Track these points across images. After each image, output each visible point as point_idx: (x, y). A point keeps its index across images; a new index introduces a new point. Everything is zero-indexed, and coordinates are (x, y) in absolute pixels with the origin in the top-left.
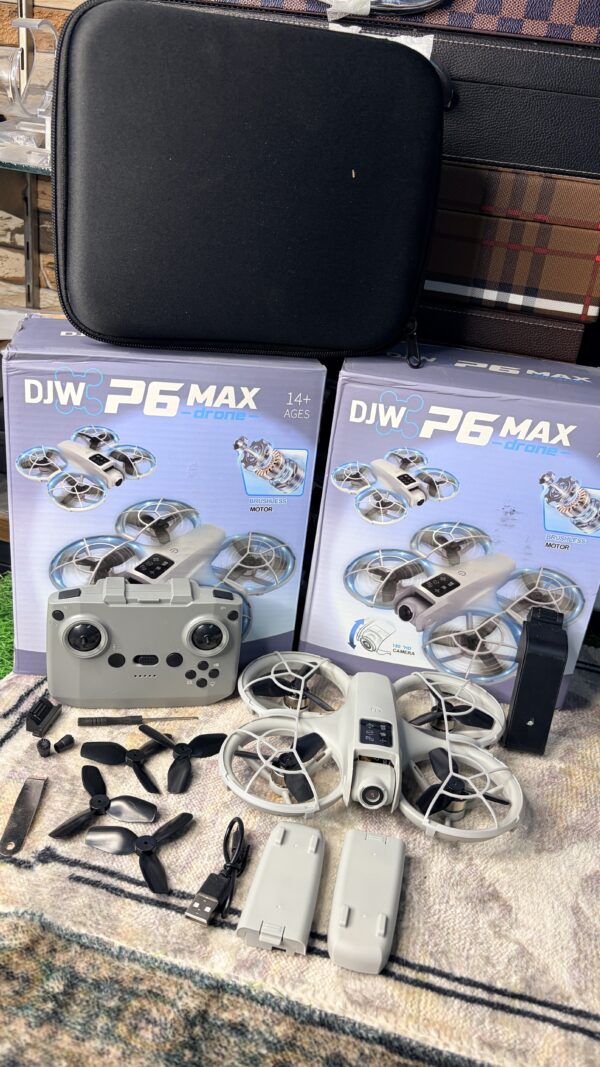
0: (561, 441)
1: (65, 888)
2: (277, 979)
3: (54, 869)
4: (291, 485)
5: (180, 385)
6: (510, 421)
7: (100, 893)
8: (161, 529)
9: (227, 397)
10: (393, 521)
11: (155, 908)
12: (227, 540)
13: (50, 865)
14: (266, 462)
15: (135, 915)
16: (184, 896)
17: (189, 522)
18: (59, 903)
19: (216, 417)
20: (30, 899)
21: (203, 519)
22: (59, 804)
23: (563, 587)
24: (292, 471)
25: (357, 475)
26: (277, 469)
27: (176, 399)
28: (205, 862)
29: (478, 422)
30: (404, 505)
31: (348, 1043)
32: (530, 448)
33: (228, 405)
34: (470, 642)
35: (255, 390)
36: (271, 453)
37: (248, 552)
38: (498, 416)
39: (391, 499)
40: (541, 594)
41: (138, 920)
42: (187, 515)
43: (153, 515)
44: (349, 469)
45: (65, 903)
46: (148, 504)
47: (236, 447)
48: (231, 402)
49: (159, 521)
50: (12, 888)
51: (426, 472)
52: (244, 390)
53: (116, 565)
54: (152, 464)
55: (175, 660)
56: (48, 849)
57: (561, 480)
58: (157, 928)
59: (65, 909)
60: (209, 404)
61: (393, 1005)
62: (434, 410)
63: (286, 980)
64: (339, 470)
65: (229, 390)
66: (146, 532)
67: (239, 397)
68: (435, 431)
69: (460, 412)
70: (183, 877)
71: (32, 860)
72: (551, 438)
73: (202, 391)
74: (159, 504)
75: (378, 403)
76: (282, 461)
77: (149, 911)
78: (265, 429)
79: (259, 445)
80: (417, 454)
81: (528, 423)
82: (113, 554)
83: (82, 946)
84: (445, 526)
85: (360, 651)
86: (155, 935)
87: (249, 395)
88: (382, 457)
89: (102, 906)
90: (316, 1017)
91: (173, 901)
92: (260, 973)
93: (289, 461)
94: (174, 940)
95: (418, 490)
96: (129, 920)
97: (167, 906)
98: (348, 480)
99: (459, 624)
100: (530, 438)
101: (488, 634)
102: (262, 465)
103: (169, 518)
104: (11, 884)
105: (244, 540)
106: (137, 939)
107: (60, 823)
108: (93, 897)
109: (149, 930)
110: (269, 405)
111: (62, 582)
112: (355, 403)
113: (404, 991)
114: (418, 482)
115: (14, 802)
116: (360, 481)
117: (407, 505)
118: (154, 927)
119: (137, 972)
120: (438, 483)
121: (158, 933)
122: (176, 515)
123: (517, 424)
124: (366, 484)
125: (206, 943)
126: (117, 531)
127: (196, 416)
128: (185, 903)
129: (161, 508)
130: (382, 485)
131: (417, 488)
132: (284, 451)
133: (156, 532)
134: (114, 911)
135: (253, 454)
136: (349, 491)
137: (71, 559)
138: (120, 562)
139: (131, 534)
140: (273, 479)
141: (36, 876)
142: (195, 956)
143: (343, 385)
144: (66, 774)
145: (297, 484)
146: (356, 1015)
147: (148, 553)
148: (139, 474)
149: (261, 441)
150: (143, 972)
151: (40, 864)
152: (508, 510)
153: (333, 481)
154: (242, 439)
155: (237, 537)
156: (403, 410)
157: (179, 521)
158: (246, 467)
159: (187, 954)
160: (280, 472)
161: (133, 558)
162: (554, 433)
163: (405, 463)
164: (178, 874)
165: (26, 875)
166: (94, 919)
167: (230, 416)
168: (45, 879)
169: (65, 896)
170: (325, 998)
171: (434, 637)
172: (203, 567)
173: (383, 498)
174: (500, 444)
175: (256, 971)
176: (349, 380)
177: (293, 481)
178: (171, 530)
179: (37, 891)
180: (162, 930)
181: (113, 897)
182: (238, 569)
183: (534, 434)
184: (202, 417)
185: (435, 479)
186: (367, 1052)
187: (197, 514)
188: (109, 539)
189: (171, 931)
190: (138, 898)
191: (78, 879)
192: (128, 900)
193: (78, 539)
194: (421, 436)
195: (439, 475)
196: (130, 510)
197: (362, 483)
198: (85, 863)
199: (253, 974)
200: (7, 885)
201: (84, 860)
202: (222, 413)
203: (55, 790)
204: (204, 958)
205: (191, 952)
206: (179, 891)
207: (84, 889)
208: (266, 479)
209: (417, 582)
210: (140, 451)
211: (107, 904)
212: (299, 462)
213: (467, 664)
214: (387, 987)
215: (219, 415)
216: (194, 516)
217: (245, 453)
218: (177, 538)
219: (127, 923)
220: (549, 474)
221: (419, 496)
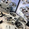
10: (25, 5)
34: (27, 17)
37: (13, 4)
55: (6, 9)
84: (28, 6)
85: (19, 15)
99: (27, 15)
114: (27, 2)
147: (7, 1)
171: (25, 15)
173: (24, 3)
209: (25, 11)
213: (26, 18)
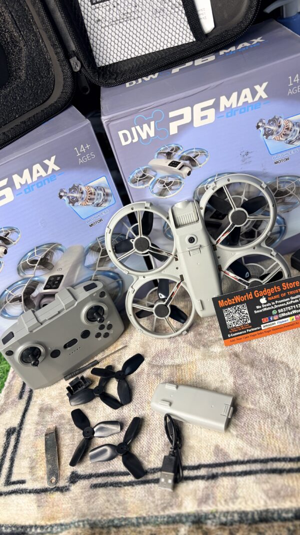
0: (261, 97)
1: (91, 496)
2: (223, 502)
3: (81, 485)
4: (106, 201)
5: (6, 180)
6: (223, 99)
7: (110, 490)
8: (45, 263)
9: (38, 172)
10: (177, 191)
11: (142, 486)
12: (86, 250)
13: (77, 484)
14: (83, 196)
15: (133, 495)
16: (155, 471)
17: (58, 251)
18: (91, 506)
19: (38, 187)
20: (75, 510)
21: (65, 246)
22: (68, 441)
23: (293, 182)
24: (102, 193)
25: (144, 175)
26: (92, 197)
27: (9, 190)
28: (158, 443)
29: (203, 109)
30: (180, 180)
31: (279, 527)
32: (243, 110)
33: (41, 176)
35: (53, 158)
36: (84, 189)
37: (102, 249)
38: (214, 100)
39: (170, 180)
40: (282, 192)
41: (137, 497)
42: (55, 249)
43: (36, 258)
44: (136, 174)
45: (94, 504)
46: (29, 254)
47: (61, 197)
48: (43, 173)
49: (41, 259)
50: (64, 506)
51: (185, 154)
52: (46, 162)
53: (32, 293)
54: (18, 233)
56: (73, 473)
57: (269, 121)
58: (148, 499)
59: (96, 509)
60: (29, 181)
61: (291, 491)
62: (172, 114)
63: (228, 500)
64: (131, 177)
65: (37, 167)
66: (37, 269)
67: (46, 168)
68: (178, 127)
69: (189, 108)
70: (150, 459)
71: (67, 484)
72: (253, 97)
73: (21, 176)
74: (35, 251)
75: (135, 126)
76: (93, 190)
77: (140, 490)
78: (72, 177)
79: (74, 188)
80: (173, 146)
81: (235, 95)
82: (27, 288)
83: (116, 527)
84: (210, 180)
86: (149, 504)
87: (51, 163)
88: (154, 158)
89: (114, 497)
90: (256, 517)
91: (150, 477)
92: (213, 503)
93: (97, 188)
94: (160, 502)
95: (184, 167)
96: (132, 500)
97: (148, 482)
98: (139, 180)
100: (240, 104)
101: (259, 226)
102: (82, 199)
103: (46, 255)
104: (62, 504)
105: (96, 243)
106: (140, 510)
107: (73, 453)
108: (107, 494)
109: (145, 501)
110: (67, 162)
111: (8, 315)
112: (120, 133)
113: (294, 479)
114: (182, 162)
115: (44, 451)
116: (147, 178)
117: (182, 179)
118: (146, 498)
119: (151, 530)
120: (195, 157)
121: (150, 502)
122: (49, 252)
123: (228, 98)
124: (152, 178)
125: (177, 497)
126: (21, 276)
127: (26, 193)
128: (157, 475)
129: (38, 253)
130: (161, 174)
131: (183, 166)
132: (90, 184)
133: (43, 265)
134: (121, 498)
135: (73, 196)
136: (144, 187)
137: (6, 302)
138: (33, 290)
139: (30, 274)
140: (93, 203)
141: (73, 493)
142: (174, 507)
143: (108, 125)
144: (64, 419)
145: (109, 198)
146: (273, 505)
147: (46, 278)
148: (14, 241)
149: (74, 186)
150: (154, 529)
151: (73, 485)
152: (244, 153)
153: (131, 185)
154: (62, 191)
155: (90, 245)
156: (152, 123)
157: (52, 253)
158: (73, 205)
159: (170, 508)
160: (95, 197)
161: (39, 284)
162: (254, 93)
163: (169, 155)
164: (147, 458)
165: (68, 495)
166: (113, 508)
167: (46, 182)
168: (78, 493)
169: (92, 500)
170: (253, 502)
172: (81, 269)
173: (165, 181)
174: (223, 116)
175: (210, 502)
176: (110, 121)
177: (106, 198)
178: (51, 260)
179: (77, 503)
180: (151, 498)
181: (117, 488)
182: (101, 260)
183: (242, 100)
184: (30, 191)
185: (192, 156)
186: (292, 528)
187: (60, 245)
188: (20, 283)
189: (156, 497)
190: (130, 484)
191: (95, 486)
192: (126, 488)
193: (3, 291)
194: (171, 134)
195: (193, 152)
196: (21, 263)
197: (149, 178)
198: (95, 474)
199: (209, 504)
200: (60, 506)
201: (94, 472)
202: (41, 182)
203: (62, 433)
204: (180, 506)
205: (171, 506)
206: (151, 469)
207: (101, 491)
208: (89, 205)
210: (6, 229)
211: (117, 495)
212: (103, 185)
214: (284, 481)
215: (40, 185)
216: (60, 247)
217: (68, 197)
218: (57, 262)
219: (131, 502)
220: (261, 121)
221: (186, 170)
